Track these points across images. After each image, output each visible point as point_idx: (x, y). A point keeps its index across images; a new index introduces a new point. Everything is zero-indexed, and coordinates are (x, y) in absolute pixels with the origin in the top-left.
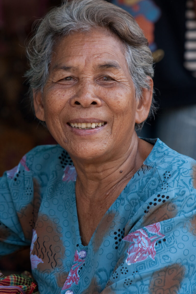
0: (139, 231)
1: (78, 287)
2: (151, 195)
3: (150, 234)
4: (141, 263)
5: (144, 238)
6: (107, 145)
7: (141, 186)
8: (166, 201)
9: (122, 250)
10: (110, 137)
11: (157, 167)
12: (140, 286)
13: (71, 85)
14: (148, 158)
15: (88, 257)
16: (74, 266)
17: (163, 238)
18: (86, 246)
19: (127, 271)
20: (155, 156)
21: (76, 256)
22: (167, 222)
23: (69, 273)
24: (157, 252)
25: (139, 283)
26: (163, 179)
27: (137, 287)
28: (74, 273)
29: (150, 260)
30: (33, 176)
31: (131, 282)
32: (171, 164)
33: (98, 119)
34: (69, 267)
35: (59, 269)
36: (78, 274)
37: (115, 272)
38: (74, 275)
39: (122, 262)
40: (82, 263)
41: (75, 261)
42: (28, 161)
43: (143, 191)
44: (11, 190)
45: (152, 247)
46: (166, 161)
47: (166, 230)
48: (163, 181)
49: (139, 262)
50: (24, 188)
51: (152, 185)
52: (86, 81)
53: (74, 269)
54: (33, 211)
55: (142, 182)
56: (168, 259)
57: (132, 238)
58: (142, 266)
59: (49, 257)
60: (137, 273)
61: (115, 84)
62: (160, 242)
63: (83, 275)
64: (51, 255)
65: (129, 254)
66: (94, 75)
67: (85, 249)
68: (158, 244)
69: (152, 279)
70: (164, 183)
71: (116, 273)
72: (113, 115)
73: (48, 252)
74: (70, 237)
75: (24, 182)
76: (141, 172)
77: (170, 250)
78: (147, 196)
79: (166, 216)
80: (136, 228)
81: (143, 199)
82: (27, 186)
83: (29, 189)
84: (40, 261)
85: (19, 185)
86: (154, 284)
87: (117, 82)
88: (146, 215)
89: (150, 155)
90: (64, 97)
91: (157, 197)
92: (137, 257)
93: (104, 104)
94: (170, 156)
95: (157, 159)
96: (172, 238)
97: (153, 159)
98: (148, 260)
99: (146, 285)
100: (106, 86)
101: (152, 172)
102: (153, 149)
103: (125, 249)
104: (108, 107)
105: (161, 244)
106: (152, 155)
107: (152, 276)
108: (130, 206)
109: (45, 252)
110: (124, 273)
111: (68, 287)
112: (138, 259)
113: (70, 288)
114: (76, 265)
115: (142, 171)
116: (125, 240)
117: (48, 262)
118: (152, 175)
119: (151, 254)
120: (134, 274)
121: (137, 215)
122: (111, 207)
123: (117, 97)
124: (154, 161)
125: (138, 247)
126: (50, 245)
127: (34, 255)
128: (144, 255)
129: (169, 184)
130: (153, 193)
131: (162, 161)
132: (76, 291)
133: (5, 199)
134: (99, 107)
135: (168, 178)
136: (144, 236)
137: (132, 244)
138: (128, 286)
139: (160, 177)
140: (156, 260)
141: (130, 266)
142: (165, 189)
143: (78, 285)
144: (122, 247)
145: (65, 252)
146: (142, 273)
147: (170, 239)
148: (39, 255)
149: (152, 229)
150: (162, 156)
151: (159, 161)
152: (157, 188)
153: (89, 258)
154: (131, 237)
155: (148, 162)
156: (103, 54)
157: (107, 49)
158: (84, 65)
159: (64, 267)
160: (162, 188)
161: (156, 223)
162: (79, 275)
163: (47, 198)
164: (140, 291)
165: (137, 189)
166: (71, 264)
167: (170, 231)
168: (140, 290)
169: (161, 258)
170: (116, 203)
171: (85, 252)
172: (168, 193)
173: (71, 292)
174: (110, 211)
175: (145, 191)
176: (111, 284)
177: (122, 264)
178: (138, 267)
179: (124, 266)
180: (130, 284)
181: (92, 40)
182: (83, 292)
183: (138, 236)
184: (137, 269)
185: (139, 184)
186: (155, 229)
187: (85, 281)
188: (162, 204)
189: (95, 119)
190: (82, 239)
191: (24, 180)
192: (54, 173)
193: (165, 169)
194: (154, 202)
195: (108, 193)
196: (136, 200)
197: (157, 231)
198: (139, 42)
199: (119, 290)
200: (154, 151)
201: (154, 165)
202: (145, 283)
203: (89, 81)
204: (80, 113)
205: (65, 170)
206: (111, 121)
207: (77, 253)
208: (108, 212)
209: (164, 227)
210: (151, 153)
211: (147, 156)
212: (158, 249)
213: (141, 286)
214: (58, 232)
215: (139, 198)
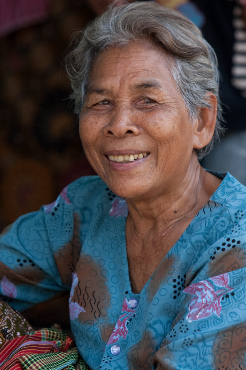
0: (204, 283)
1: (125, 341)
2: (220, 238)
3: (216, 287)
4: (204, 320)
5: (210, 291)
6: (152, 179)
7: (208, 227)
8: (236, 247)
9: (182, 303)
10: (155, 169)
11: (227, 205)
12: (202, 347)
13: (107, 110)
14: (215, 193)
15: (140, 307)
16: (121, 317)
17: (231, 291)
18: (137, 294)
19: (187, 329)
20: (224, 191)
21: (124, 305)
22: (237, 274)
23: (115, 325)
24: (223, 308)
25: (201, 344)
26: (234, 220)
27: (198, 348)
28: (122, 325)
29: (215, 317)
30: (74, 210)
31: (191, 343)
32: (245, 202)
33: (136, 150)
34: (115, 318)
35: (103, 320)
36: (126, 326)
37: (172, 330)
38: (122, 327)
39: (182, 319)
40: (132, 313)
41: (123, 311)
42: (70, 193)
43: (210, 233)
44: (48, 227)
45: (218, 302)
46: (238, 198)
47: (235, 283)
48: (234, 222)
49: (202, 318)
50: (62, 224)
51: (221, 225)
52: (121, 105)
53: (122, 320)
54: (73, 251)
55: (209, 222)
56: (236, 317)
57: (195, 291)
58: (204, 323)
59: (92, 305)
60: (199, 332)
61: (155, 107)
62: (227, 296)
63: (132, 328)
64: (94, 304)
65: (191, 309)
66: (131, 98)
67: (136, 297)
68: (225, 298)
69: (217, 340)
70: (235, 224)
71: (174, 331)
72: (155, 144)
73: (91, 300)
74: (117, 282)
75: (63, 217)
76: (207, 210)
77: (238, 307)
78: (214, 239)
79: (236, 265)
80: (200, 278)
81: (210, 242)
82: (66, 221)
83: (68, 225)
84: (81, 310)
85: (58, 220)
86: (218, 345)
87: (159, 105)
88: (213, 262)
89: (218, 189)
90: (97, 125)
91: (227, 241)
92: (200, 313)
93: (143, 132)
94: (242, 192)
95: (226, 195)
96: (242, 292)
97: (222, 194)
98: (213, 317)
99: (209, 346)
100: (145, 111)
101: (221, 210)
102: (222, 183)
103: (186, 303)
104: (148, 134)
105: (228, 299)
106: (220, 190)
107: (216, 336)
108: (194, 249)
109: (88, 299)
110: (183, 331)
111: (114, 341)
112: (200, 315)
113: (116, 343)
114: (124, 316)
115: (209, 208)
116: (186, 292)
117: (91, 311)
118: (221, 214)
119: (216, 310)
120: (195, 333)
121: (201, 260)
122: (171, 250)
123: (156, 123)
124: (224, 197)
125: (202, 302)
126: (93, 291)
127: (74, 302)
128: (208, 311)
129: (240, 227)
130: (222, 235)
131: (233, 198)
132: (124, 347)
133: (41, 237)
134: (137, 135)
135: (240, 218)
136: (209, 289)
137: (195, 297)
138: (187, 346)
139: (230, 217)
140: (221, 317)
141: (190, 323)
142: (236, 232)
143: (126, 339)
144: (181, 300)
145: (110, 299)
146: (205, 332)
147: (240, 293)
148: (80, 302)
149: (219, 281)
150: (233, 192)
151: (230, 198)
152: (226, 230)
153: (141, 309)
154: (194, 289)
155: (216, 197)
156: (140, 72)
157: (145, 66)
158: (119, 86)
159: (108, 317)
160: (233, 231)
161: (224, 274)
162: (128, 328)
163: (92, 235)
164: (201, 354)
165: (203, 230)
166: (117, 315)
167: (240, 284)
168: (201, 352)
169: (228, 315)
170: (177, 245)
171: (136, 300)
172: (239, 237)
173: (117, 347)
174: (170, 254)
175: (212, 233)
176: (168, 344)
177: (182, 320)
178: (200, 325)
179: (184, 323)
180: (191, 344)
181: (128, 56)
182: (131, 347)
183: (202, 289)
184: (199, 327)
185: (205, 224)
186: (223, 282)
187: (134, 334)
188: (232, 249)
189: (131, 150)
190: (132, 286)
191: (63, 215)
192: (100, 206)
193: (236, 208)
194: (222, 247)
195: (164, 234)
196: (201, 243)
197: (225, 284)
198: (190, 53)
199: (176, 351)
200: (223, 185)
201: (223, 202)
202: (208, 344)
203: (125, 106)
204: (114, 144)
205: (113, 202)
206: (155, 151)
207: (126, 301)
208: (167, 256)
209: (233, 279)
210: (220, 187)
211: (215, 191)
212: (224, 304)
213: (204, 347)
214: (103, 276)
215: (205, 241)
